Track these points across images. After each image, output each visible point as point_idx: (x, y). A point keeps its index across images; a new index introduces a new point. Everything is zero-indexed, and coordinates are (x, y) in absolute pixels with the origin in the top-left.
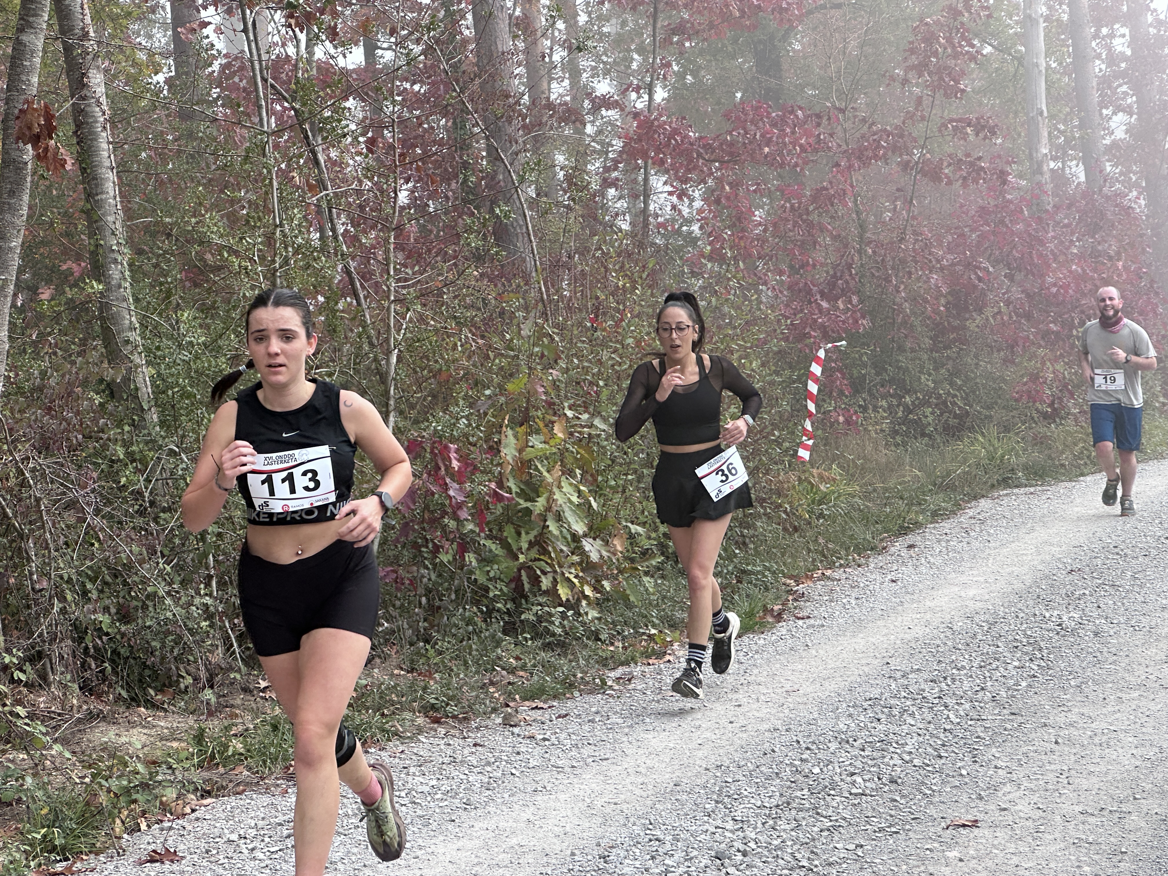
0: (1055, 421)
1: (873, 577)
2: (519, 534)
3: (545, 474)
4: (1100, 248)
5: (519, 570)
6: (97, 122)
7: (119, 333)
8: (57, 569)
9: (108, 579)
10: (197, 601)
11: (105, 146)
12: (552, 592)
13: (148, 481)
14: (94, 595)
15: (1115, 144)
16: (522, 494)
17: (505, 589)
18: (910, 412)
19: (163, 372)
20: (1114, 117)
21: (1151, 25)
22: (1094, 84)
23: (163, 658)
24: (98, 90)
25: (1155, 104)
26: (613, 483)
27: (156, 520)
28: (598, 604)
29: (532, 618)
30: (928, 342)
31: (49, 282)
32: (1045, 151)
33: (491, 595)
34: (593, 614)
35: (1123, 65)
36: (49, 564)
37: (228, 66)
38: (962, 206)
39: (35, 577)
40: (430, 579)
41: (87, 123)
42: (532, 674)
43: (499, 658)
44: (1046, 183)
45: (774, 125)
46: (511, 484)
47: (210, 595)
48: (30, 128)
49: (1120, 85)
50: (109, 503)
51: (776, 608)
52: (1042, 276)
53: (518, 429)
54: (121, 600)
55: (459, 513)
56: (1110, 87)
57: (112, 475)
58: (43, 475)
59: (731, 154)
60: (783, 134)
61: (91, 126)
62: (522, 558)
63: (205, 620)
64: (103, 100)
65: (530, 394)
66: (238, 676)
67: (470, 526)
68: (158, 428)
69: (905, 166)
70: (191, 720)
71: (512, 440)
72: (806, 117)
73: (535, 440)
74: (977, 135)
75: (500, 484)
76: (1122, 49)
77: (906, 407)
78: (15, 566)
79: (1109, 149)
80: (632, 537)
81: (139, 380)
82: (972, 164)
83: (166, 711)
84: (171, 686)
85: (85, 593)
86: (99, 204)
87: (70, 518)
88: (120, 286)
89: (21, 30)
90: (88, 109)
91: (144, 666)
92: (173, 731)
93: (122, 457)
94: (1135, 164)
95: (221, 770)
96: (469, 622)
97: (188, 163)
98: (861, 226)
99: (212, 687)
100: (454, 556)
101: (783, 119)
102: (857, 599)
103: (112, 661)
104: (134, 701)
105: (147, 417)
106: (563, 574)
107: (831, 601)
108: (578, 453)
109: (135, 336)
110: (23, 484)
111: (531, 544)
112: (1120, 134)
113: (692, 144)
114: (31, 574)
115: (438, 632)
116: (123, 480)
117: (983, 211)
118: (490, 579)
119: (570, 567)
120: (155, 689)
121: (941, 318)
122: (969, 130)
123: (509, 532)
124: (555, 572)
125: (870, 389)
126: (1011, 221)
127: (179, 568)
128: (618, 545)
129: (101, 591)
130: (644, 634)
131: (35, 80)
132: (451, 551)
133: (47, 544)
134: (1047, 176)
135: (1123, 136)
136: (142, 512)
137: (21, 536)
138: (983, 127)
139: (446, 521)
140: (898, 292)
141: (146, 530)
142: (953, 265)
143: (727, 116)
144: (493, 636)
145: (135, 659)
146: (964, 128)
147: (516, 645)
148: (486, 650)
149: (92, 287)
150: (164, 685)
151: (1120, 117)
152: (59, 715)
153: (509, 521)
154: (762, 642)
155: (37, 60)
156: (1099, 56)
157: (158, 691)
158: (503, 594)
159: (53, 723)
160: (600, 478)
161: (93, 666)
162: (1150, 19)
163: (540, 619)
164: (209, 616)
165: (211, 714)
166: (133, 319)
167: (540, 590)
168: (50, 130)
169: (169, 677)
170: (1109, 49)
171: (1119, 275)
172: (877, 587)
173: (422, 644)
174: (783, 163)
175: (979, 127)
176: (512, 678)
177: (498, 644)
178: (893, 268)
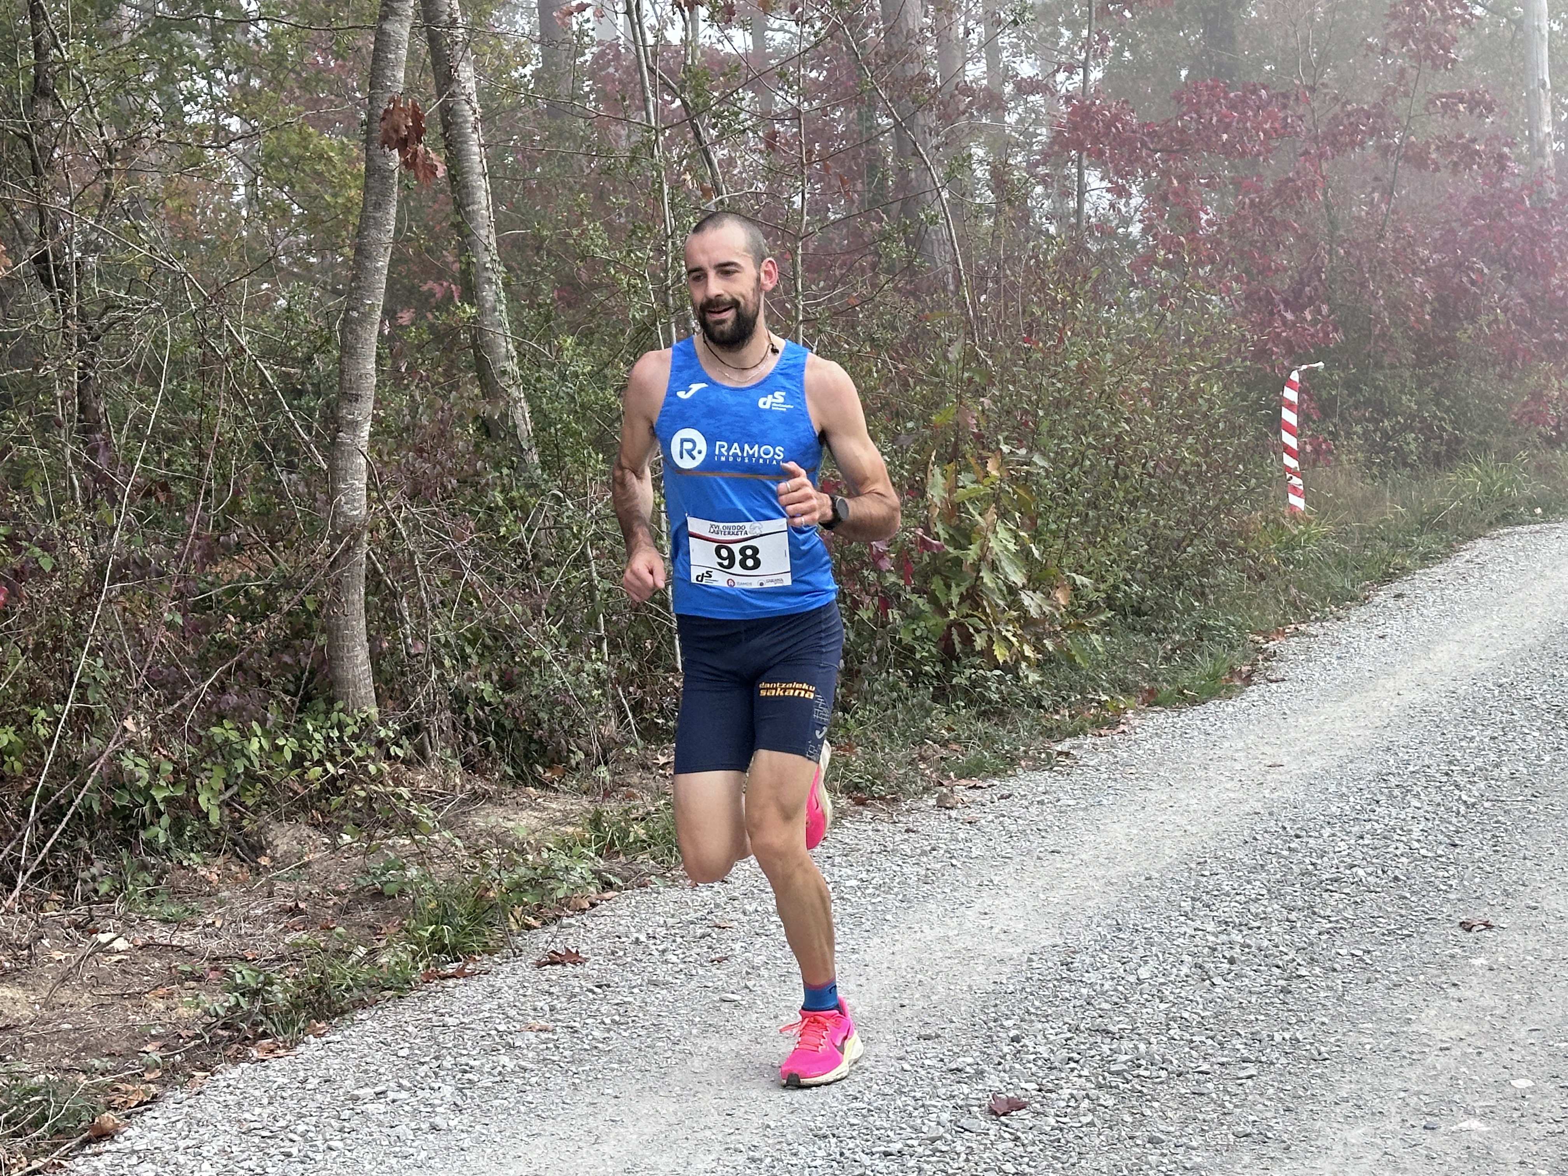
1: (1357, 632)
2: (949, 587)
3: (978, 517)
5: (949, 627)
6: (467, 122)
7: (494, 363)
8: (435, 630)
9: (489, 641)
10: (588, 666)
11: (476, 149)
12: (988, 653)
13: (530, 530)
14: (474, 660)
16: (952, 540)
17: (934, 650)
18: (1390, 439)
19: (544, 406)
23: (552, 731)
24: (468, 85)
26: (1054, 527)
27: (540, 574)
28: (1039, 666)
29: (964, 682)
30: (1410, 357)
31: (407, 305)
32: (1547, 129)
33: (918, 656)
34: (1034, 677)
36: (425, 626)
37: (602, 54)
38: (1451, 197)
39: (410, 641)
40: (848, 639)
41: (456, 124)
42: (966, 747)
43: (929, 729)
44: (1549, 168)
45: (1233, 106)
46: (939, 529)
47: (602, 661)
48: (397, 131)
50: (489, 556)
51: (1245, 669)
52: (1546, 276)
53: (947, 467)
54: (503, 666)
55: (881, 563)
57: (489, 524)
58: (417, 526)
59: (1181, 142)
60: (1244, 118)
61: (460, 126)
62: (952, 615)
63: (597, 688)
64: (474, 97)
65: (959, 427)
66: (634, 751)
67: (892, 578)
68: (539, 471)
70: (585, 801)
71: (940, 479)
72: (1270, 97)
73: (965, 479)
74: (1471, 112)
75: (927, 531)
77: (1385, 433)
78: (388, 629)
80: (1075, 588)
81: (518, 416)
82: (1464, 147)
83: (556, 790)
84: (561, 762)
85: (464, 658)
86: (470, 216)
87: (445, 572)
88: (495, 310)
89: (384, 18)
90: (456, 107)
91: (531, 740)
92: (566, 814)
93: (501, 503)
95: (622, 858)
96: (893, 688)
97: (559, 166)
98: (1331, 223)
99: (606, 764)
100: (876, 614)
101: (1243, 100)
102: (1339, 658)
103: (495, 734)
104: (521, 779)
105: (528, 458)
106: (999, 632)
107: (1308, 661)
108: (1015, 493)
109: (512, 366)
110: (395, 536)
111: (963, 598)
113: (1134, 132)
114: (406, 637)
115: (858, 699)
116: (503, 531)
117: (1476, 201)
118: (916, 639)
119: (1007, 624)
120: (544, 766)
121: (1426, 329)
122: (1461, 107)
123: (936, 584)
124: (990, 629)
125: (1341, 412)
126: (1510, 214)
127: (566, 629)
128: (1062, 598)
129: (481, 656)
130: (1093, 700)
131: (401, 75)
132: (871, 606)
133: (423, 604)
134: (1550, 159)
136: (524, 567)
137: (394, 594)
138: (1478, 104)
139: (866, 573)
140: (1376, 299)
141: (529, 587)
142: (1441, 265)
143: (1178, 98)
144: (922, 705)
145: (519, 731)
146: (1455, 104)
147: (947, 714)
148: (914, 720)
149: (464, 312)
150: (553, 761)
152: (441, 795)
153: (937, 572)
154: (1230, 709)
155: (403, 53)
157: (547, 767)
158: (932, 656)
159: (434, 804)
160: (1039, 521)
161: (475, 740)
163: (974, 684)
164: (600, 682)
165: (607, 795)
166: (510, 346)
167: (973, 650)
168: (418, 132)
169: (559, 752)
172: (1362, 644)
173: (840, 714)
174: (1244, 152)
175: (1475, 103)
176: (944, 753)
177: (928, 712)
178: (1369, 271)
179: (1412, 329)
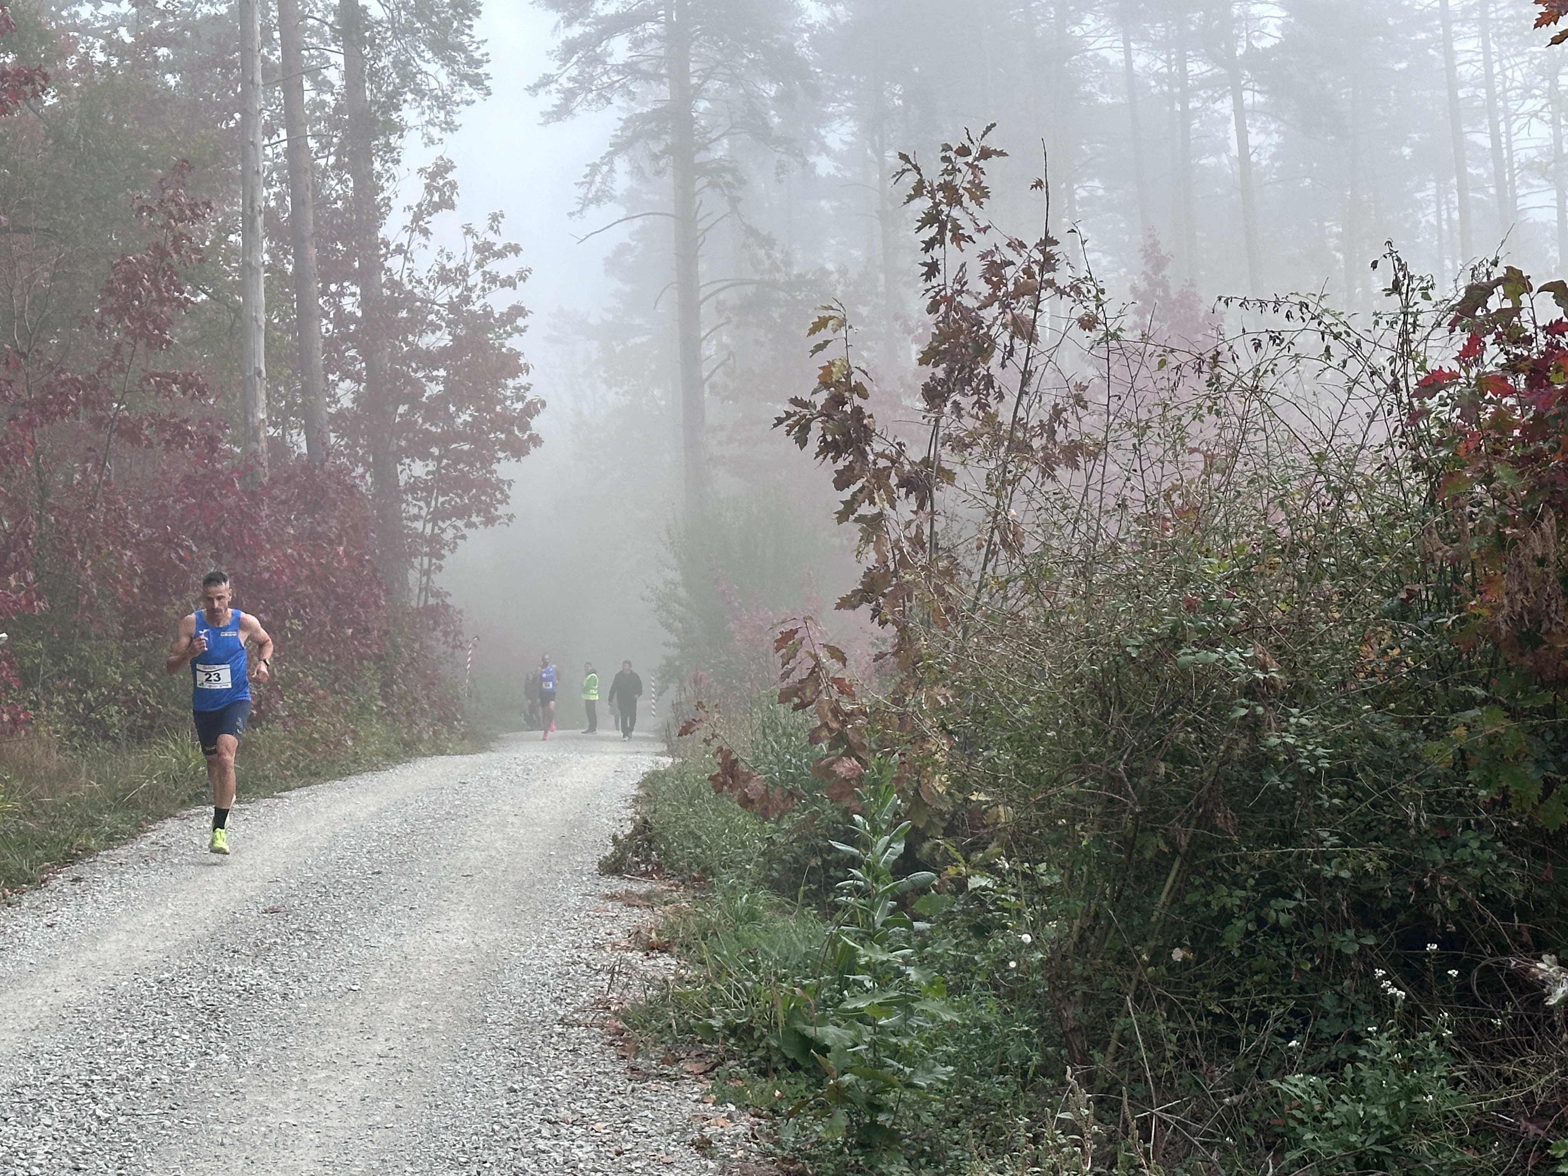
0: (261, 725)
4: (319, 529)
15: (341, 413)
18: (92, 710)
20: (341, 384)
21: (384, 285)
22: (320, 345)
25: (386, 372)
30: (117, 629)
32: (262, 416)
35: (352, 327)
38: (164, 473)
44: (262, 453)
49: (348, 349)
52: (255, 557)
56: (337, 351)
69: (98, 423)
74: (184, 393)
76: (353, 310)
77: (88, 705)
79: (333, 418)
82: (177, 426)
94: (363, 437)
98: (42, 489)
112: (347, 402)
117: (188, 479)
121: (135, 602)
122: (174, 388)
125: (44, 681)
126: (220, 494)
134: (264, 444)
135: (350, 406)
138: (191, 386)
140: (84, 569)
142: (151, 540)
146: (169, 384)
151: (347, 384)
156: (326, 315)
162: (384, 278)
170: (339, 308)
171: (340, 562)
175: (187, 385)
178: (79, 541)
179: (120, 601)
